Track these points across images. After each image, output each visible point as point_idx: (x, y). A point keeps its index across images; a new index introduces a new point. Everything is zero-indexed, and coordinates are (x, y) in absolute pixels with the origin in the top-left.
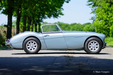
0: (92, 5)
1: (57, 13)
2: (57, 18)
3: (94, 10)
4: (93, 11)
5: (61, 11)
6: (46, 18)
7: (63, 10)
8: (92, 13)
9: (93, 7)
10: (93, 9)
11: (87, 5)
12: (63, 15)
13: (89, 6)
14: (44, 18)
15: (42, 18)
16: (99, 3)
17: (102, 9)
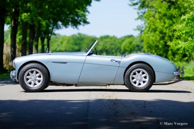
0: (139, 5)
1: (78, 19)
3: (141, 14)
4: (139, 15)
6: (60, 28)
8: (138, 19)
9: (140, 10)
10: (139, 12)
11: (130, 5)
13: (134, 7)
14: (57, 28)
15: (53, 28)
16: (150, 3)
17: (156, 12)
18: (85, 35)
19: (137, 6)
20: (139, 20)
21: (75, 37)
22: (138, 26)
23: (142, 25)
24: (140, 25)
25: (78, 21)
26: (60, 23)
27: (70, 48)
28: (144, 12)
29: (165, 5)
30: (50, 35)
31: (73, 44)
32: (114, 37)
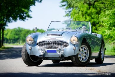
0: (66, 6)
1: (24, 15)
2: (24, 20)
3: (68, 12)
4: (67, 13)
5: (29, 13)
6: (11, 22)
7: (31, 12)
10: (67, 11)
11: (60, 6)
12: (31, 17)
13: (63, 7)
15: (6, 22)
16: (74, 4)
17: (79, 11)
18: (22, 28)
19: (65, 7)
20: (67, 17)
21: (16, 30)
23: (68, 20)
25: (24, 17)
26: (11, 18)
27: (13, 37)
28: (69, 11)
29: (86, 6)
30: (4, 26)
31: (14, 34)
32: (42, 29)
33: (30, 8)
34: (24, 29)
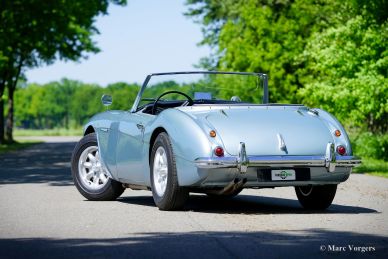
0: (204, 14)
1: (74, 44)
2: (74, 59)
3: (211, 33)
4: (206, 35)
5: (91, 37)
6: (36, 65)
7: (98, 33)
8: (203, 43)
9: (206, 23)
10: (206, 28)
11: (186, 14)
12: (96, 51)
13: (195, 18)
14: (30, 64)
15: (21, 65)
16: (230, 8)
17: (244, 27)
19: (201, 17)
20: (206, 46)
21: (56, 86)
22: (202, 59)
23: (212, 55)
24: (208, 56)
25: (75, 48)
26: (36, 54)
27: (47, 109)
28: (214, 27)
30: (14, 79)
31: (52, 101)
33: (92, 22)
34: (82, 85)
